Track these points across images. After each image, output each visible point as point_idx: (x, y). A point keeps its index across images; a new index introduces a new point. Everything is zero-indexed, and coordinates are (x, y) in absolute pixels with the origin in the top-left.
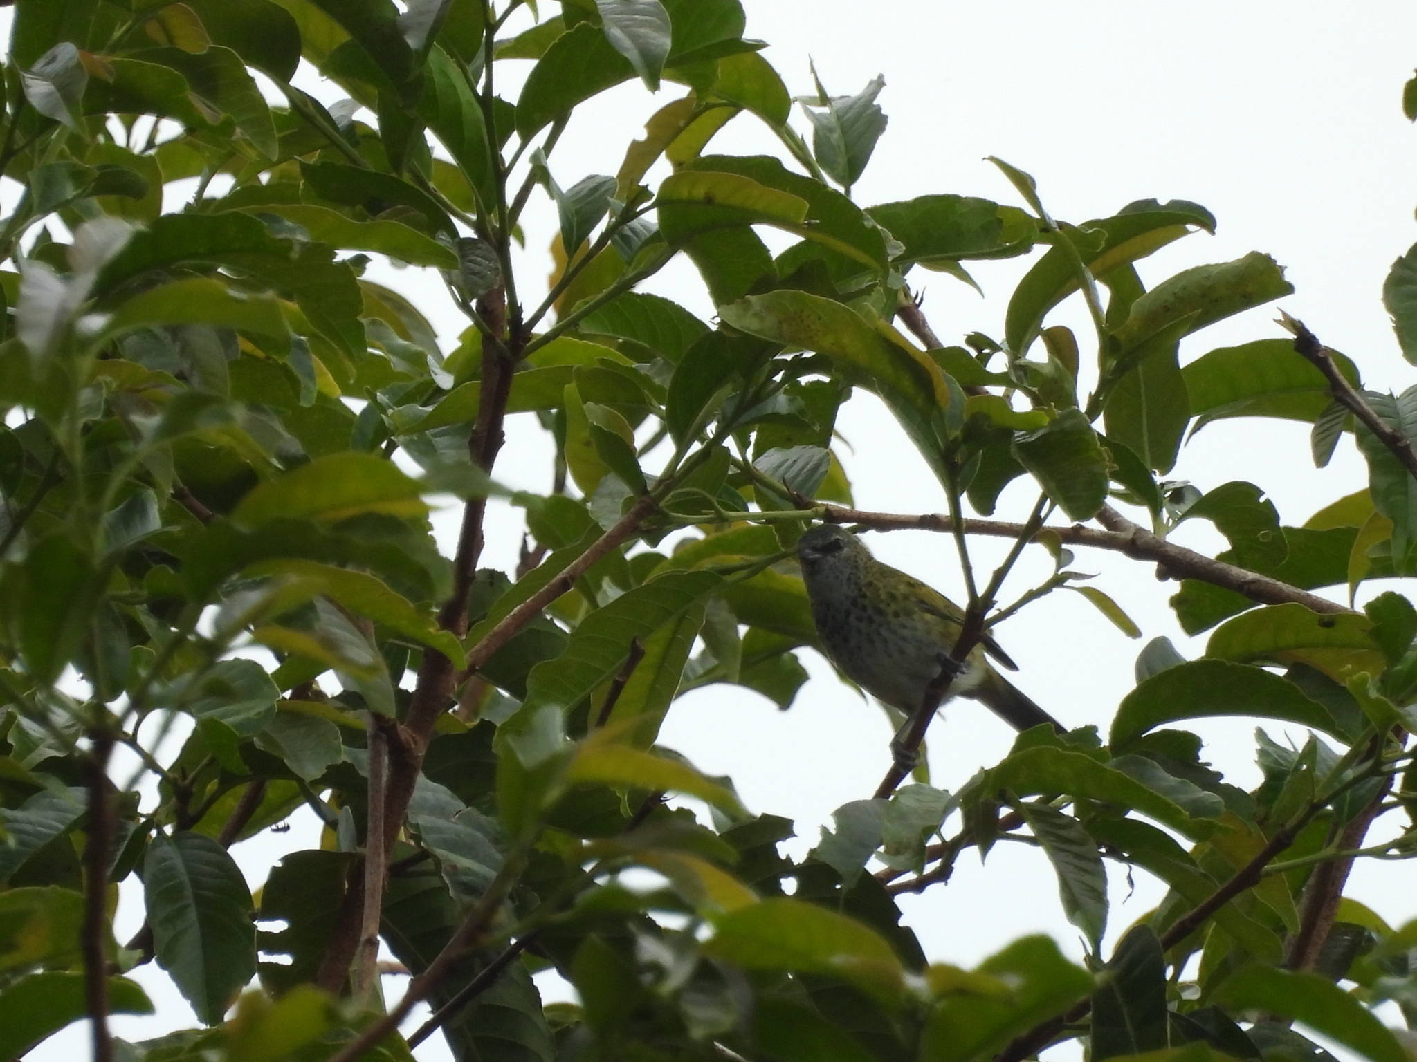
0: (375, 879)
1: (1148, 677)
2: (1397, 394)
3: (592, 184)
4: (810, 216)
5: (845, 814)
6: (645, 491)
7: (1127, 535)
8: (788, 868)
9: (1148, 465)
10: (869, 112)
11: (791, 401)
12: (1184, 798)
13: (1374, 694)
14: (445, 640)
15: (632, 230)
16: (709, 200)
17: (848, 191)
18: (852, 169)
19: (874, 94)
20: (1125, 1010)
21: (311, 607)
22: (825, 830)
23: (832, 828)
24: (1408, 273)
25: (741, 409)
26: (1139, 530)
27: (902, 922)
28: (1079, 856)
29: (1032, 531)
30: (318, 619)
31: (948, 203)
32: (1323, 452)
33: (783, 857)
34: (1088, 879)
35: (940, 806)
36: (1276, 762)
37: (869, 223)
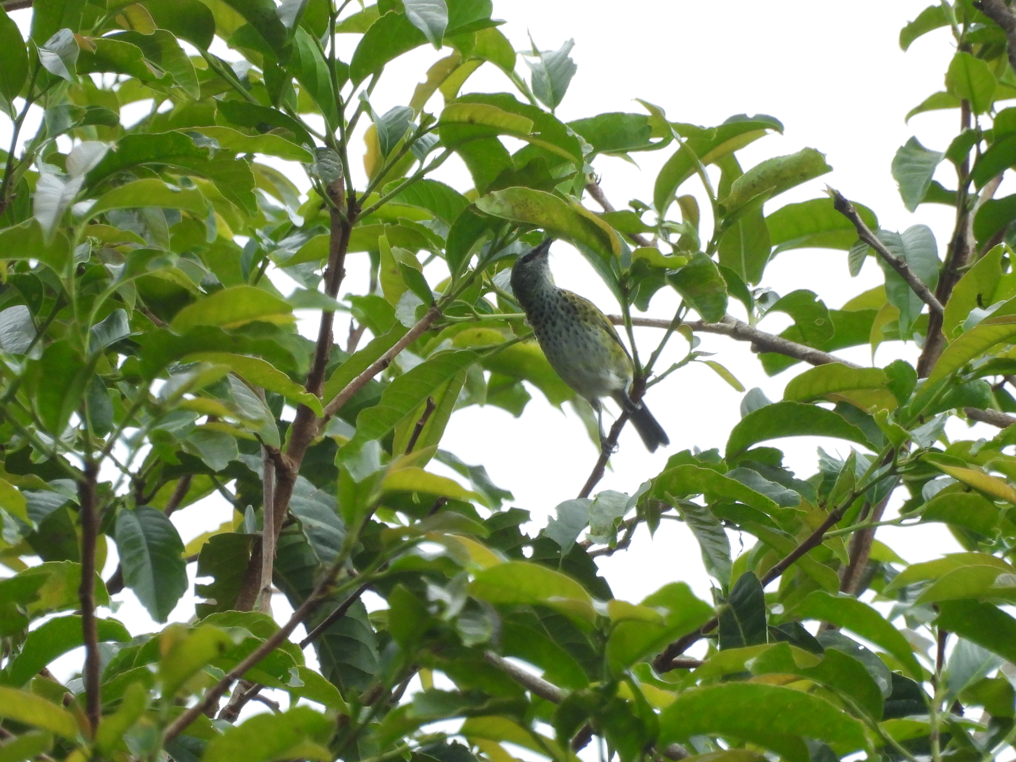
0: (269, 550)
1: (748, 414)
2: (901, 232)
3: (397, 112)
4: (534, 130)
5: (562, 508)
6: (433, 304)
7: (731, 326)
8: (526, 541)
9: (745, 280)
10: (566, 61)
11: (523, 245)
12: (776, 494)
13: (891, 422)
14: (310, 399)
15: (423, 140)
16: (471, 122)
17: (553, 112)
18: (556, 98)
19: (568, 51)
20: (740, 625)
21: (225, 379)
22: (550, 518)
23: (555, 518)
24: (906, 156)
25: (492, 252)
26: (739, 322)
27: (598, 574)
28: (713, 533)
29: (675, 325)
30: (230, 387)
31: (617, 117)
32: (855, 268)
33: (524, 534)
34: (718, 547)
35: (624, 504)
36: (831, 468)
37: (571, 133)
